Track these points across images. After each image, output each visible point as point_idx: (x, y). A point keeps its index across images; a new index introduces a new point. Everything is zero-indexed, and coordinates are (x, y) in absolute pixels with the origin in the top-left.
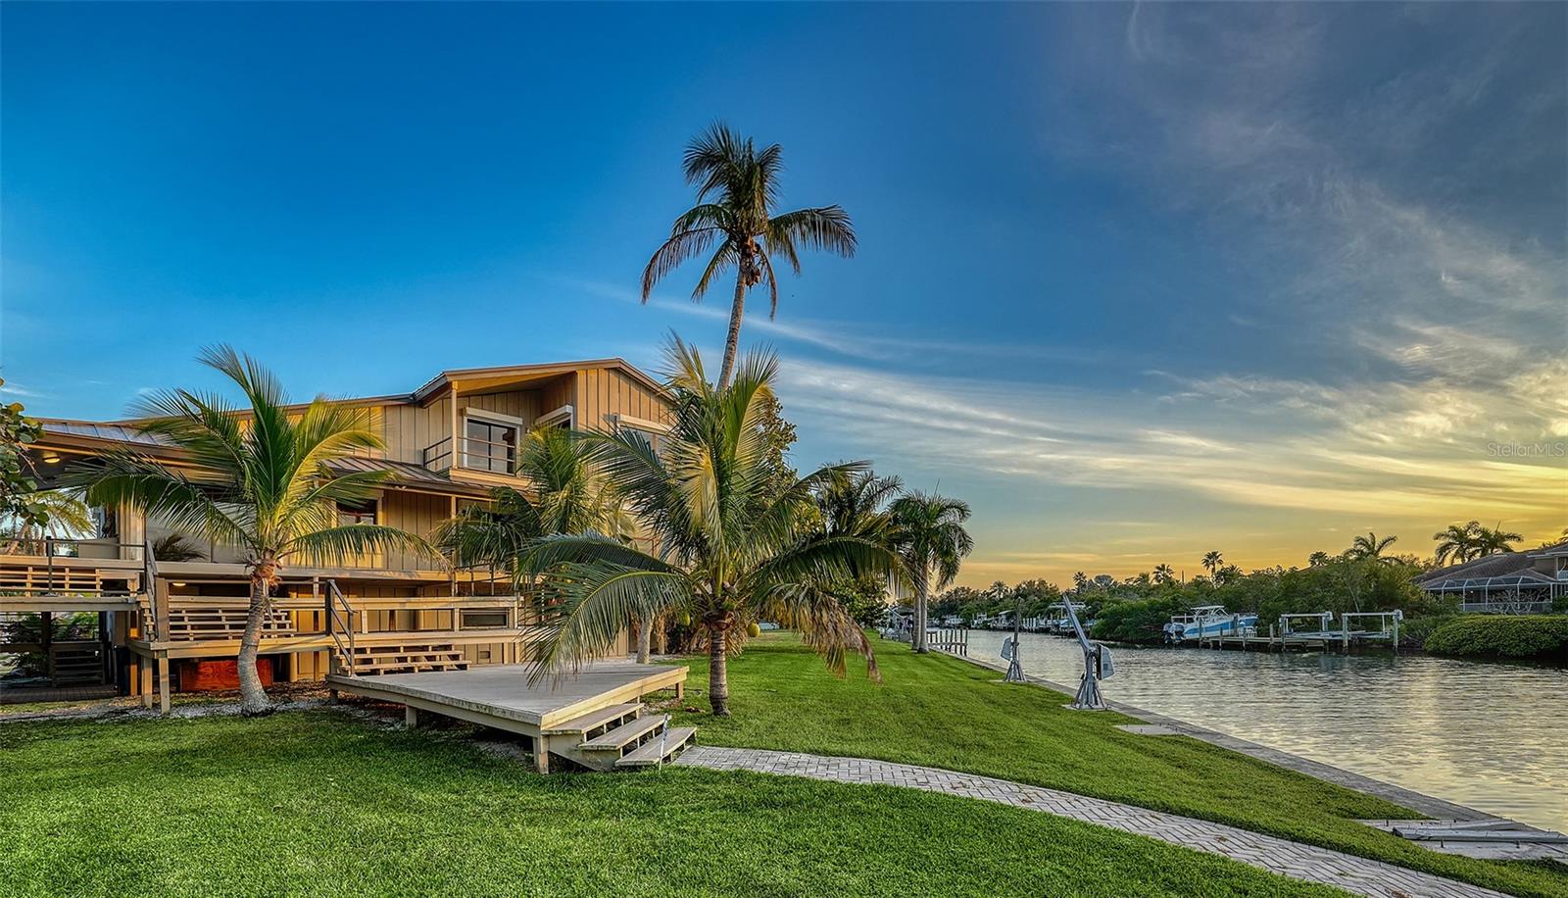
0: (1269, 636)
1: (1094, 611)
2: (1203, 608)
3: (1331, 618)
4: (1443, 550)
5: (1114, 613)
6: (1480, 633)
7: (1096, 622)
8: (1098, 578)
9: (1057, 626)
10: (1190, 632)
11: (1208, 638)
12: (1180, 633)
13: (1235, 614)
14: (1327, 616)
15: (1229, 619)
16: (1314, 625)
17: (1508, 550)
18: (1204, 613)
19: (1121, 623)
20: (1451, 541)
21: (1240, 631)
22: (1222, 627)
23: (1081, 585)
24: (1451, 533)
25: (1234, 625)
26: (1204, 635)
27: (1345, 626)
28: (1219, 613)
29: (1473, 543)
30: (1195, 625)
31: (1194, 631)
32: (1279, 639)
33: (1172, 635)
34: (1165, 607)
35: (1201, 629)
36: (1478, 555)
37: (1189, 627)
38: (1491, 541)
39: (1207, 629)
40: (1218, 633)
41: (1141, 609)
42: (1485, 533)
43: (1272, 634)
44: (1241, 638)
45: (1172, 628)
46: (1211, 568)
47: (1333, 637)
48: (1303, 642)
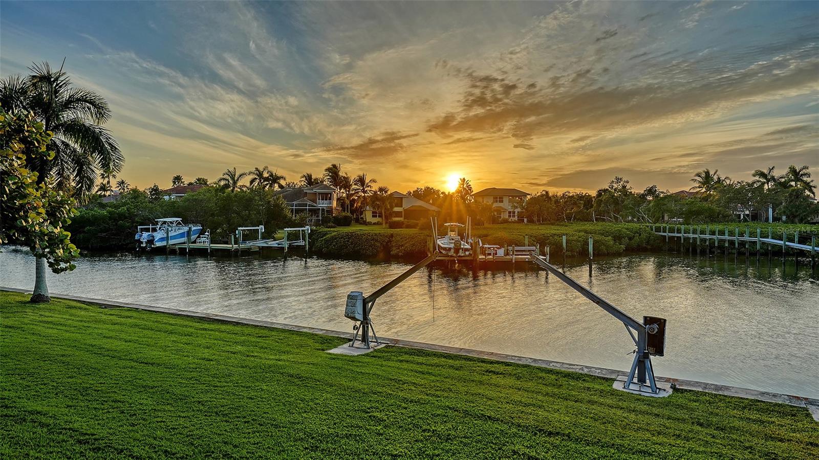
2: (166, 220)
4: (252, 182)
11: (174, 246)
12: (151, 242)
13: (190, 226)
14: (261, 228)
15: (186, 229)
17: (280, 184)
18: (165, 224)
20: (256, 177)
22: (182, 235)
24: (256, 172)
25: (189, 232)
26: (171, 242)
28: (179, 223)
29: (266, 179)
30: (161, 234)
31: (162, 239)
32: (237, 246)
33: (143, 242)
34: (125, 217)
35: (167, 239)
36: (268, 186)
38: (273, 179)
39: (171, 238)
40: (180, 241)
41: (103, 219)
42: (271, 175)
43: (233, 242)
45: (144, 237)
46: (107, 180)
47: (277, 245)
48: (248, 249)
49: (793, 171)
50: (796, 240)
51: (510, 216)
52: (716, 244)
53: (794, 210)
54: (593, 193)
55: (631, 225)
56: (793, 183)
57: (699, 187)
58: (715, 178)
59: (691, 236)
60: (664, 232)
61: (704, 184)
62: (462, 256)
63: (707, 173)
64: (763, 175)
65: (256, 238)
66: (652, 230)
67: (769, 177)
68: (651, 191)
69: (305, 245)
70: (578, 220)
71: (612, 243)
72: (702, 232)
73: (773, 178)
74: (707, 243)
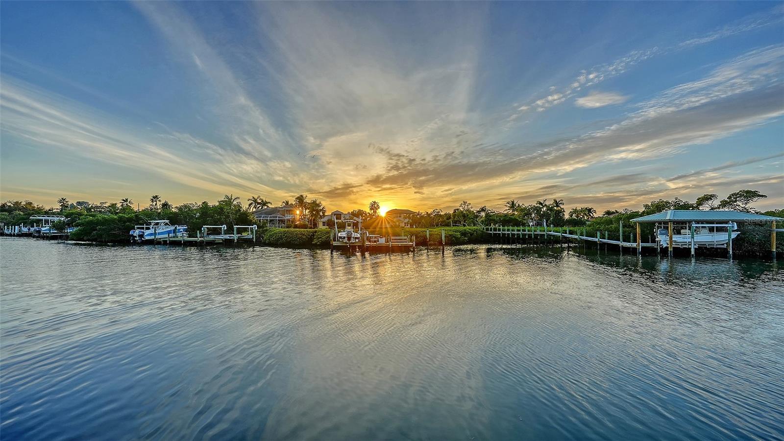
0: (197, 237)
1: (73, 220)
2: (157, 221)
3: (226, 228)
4: (250, 205)
5: (91, 222)
6: (284, 235)
7: (75, 229)
8: (79, 203)
9: (39, 232)
10: (147, 235)
11: (160, 239)
12: (141, 236)
13: (176, 226)
14: (224, 227)
15: (172, 228)
16: (217, 232)
17: (268, 207)
18: (157, 224)
19: (96, 230)
20: (253, 202)
21: (179, 235)
22: (169, 232)
23: (64, 206)
24: (253, 199)
25: (174, 231)
26: (157, 237)
27: (235, 232)
28: (166, 224)
29: (259, 203)
30: (152, 231)
31: (151, 234)
32: (202, 239)
33: (136, 237)
34: (130, 220)
35: (155, 234)
36: (260, 208)
37: (147, 232)
38: (264, 204)
39: (159, 234)
40: (167, 236)
41: (113, 220)
43: (198, 236)
44: (179, 239)
45: (136, 233)
46: (155, 203)
47: (229, 238)
48: (213, 241)
49: (556, 201)
50: (568, 232)
51: (405, 225)
52: (521, 237)
53: (558, 221)
54: (451, 212)
55: (471, 228)
56: (555, 208)
57: (509, 210)
58: (517, 205)
59: (506, 232)
60: (491, 231)
61: (511, 207)
62: (353, 243)
63: (513, 202)
64: (541, 204)
65: (220, 234)
66: (484, 229)
67: (544, 205)
68: (483, 210)
69: (253, 238)
70: (442, 226)
71: (459, 236)
72: (513, 230)
73: (546, 205)
74: (516, 237)
